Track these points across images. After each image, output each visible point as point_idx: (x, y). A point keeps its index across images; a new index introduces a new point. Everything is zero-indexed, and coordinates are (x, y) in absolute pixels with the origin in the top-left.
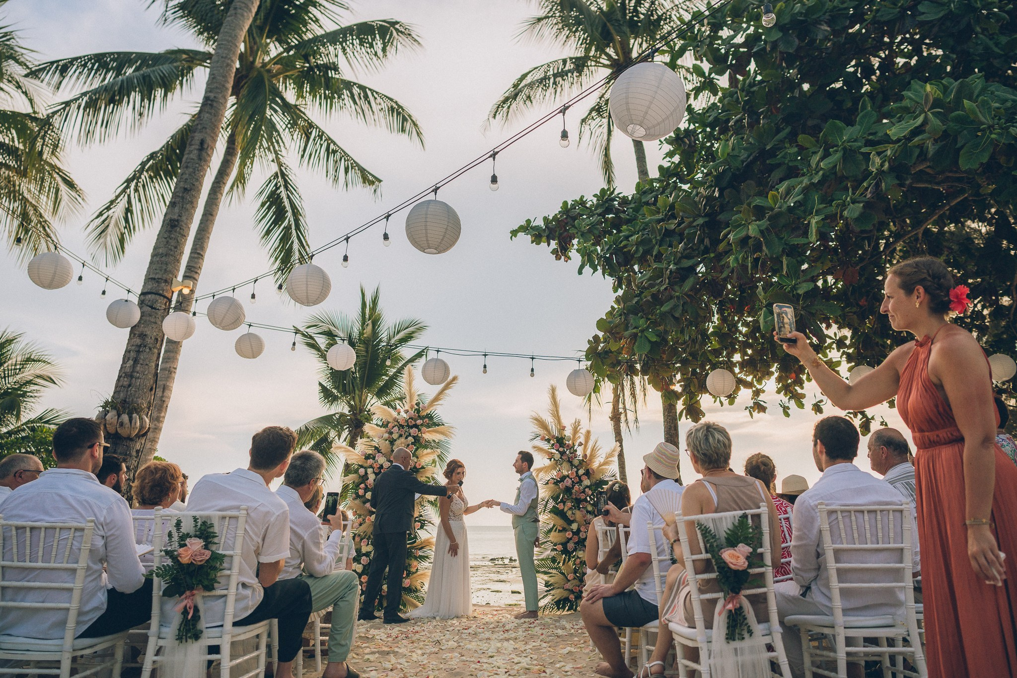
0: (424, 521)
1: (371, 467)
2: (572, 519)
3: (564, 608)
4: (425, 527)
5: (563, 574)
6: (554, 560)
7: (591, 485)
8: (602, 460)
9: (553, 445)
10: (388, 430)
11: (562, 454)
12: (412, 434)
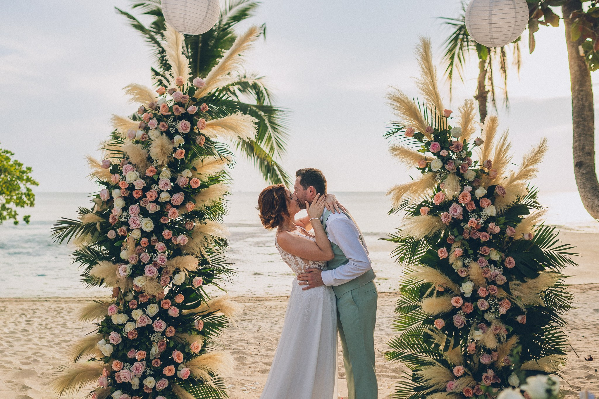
0: (212, 271)
1: (117, 187)
2: (463, 275)
4: (214, 281)
5: (444, 362)
6: (427, 338)
7: (498, 215)
8: (517, 170)
9: (428, 144)
10: (144, 125)
11: (444, 161)
12: (180, 131)
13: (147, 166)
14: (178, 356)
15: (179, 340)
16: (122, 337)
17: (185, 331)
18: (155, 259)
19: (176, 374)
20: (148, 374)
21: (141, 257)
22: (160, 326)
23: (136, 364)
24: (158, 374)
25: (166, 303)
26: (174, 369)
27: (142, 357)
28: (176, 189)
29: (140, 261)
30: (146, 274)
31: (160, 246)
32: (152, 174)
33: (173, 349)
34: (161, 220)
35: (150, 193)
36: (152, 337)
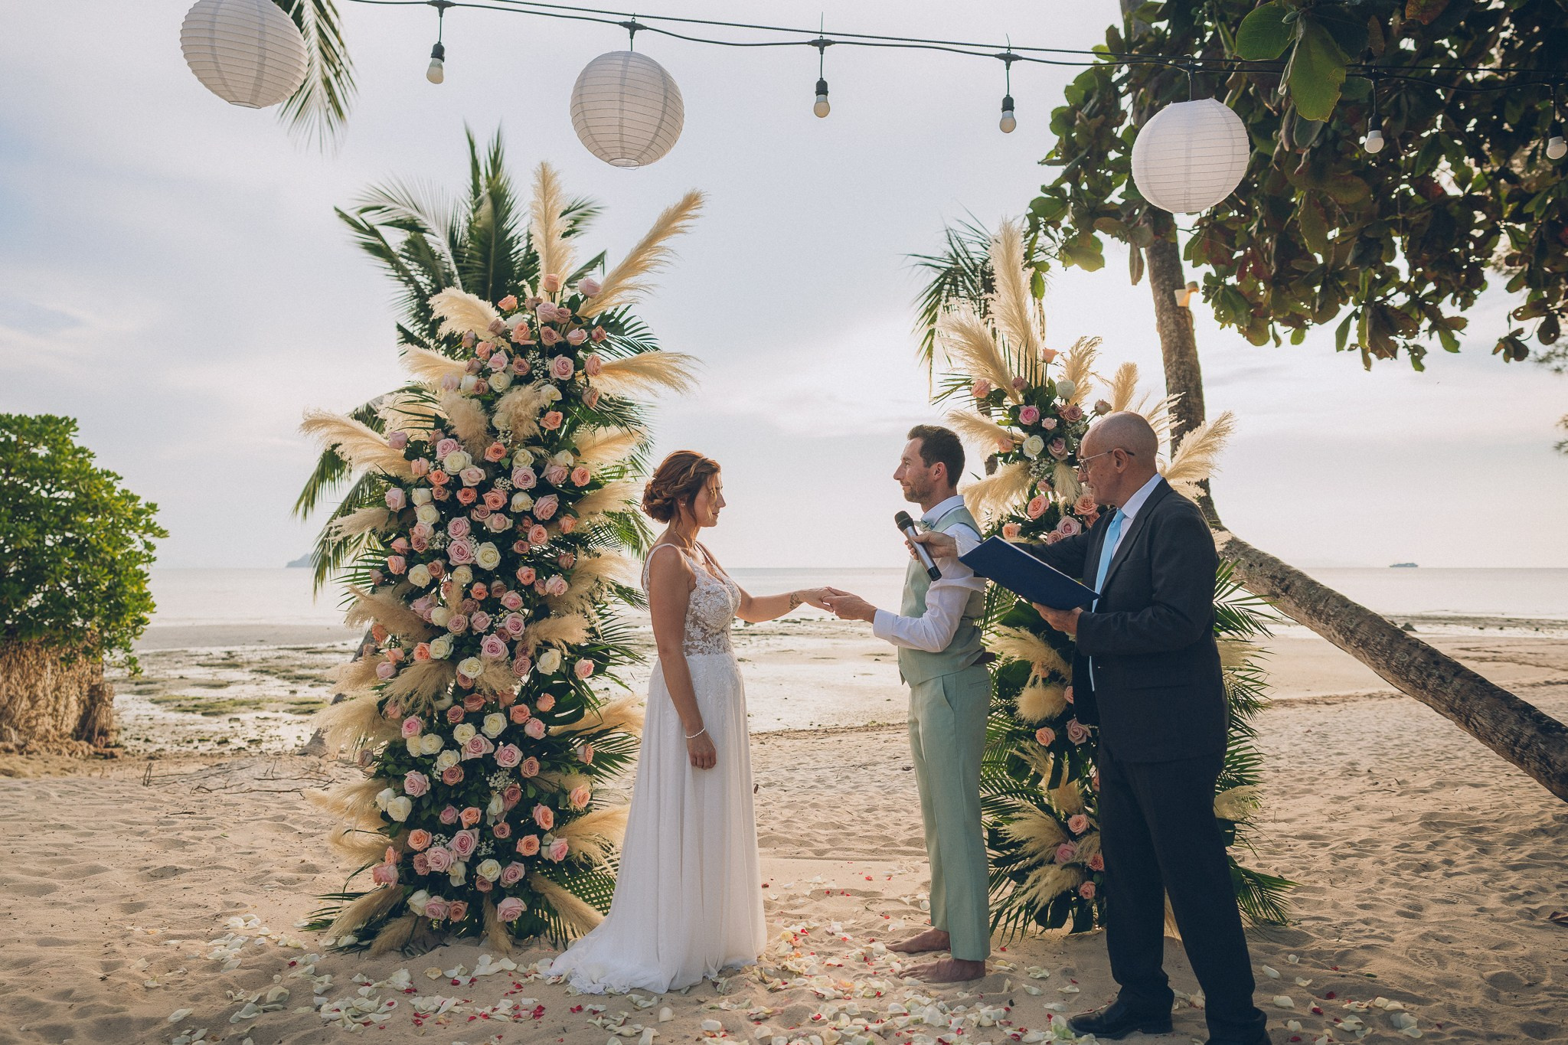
0: (606, 651)
1: (424, 483)
3: (1058, 923)
4: (609, 669)
9: (1015, 411)
10: (477, 365)
11: (1047, 439)
12: (554, 376)
13: (487, 442)
14: (545, 815)
15: (545, 786)
16: (431, 779)
17: (556, 767)
18: (501, 625)
19: (539, 852)
20: (483, 853)
21: (472, 621)
22: (510, 756)
23: (460, 834)
24: (505, 853)
25: (521, 711)
26: (538, 842)
27: (471, 820)
28: (542, 488)
29: (470, 629)
30: (485, 652)
31: (510, 598)
32: (499, 456)
33: (535, 802)
34: (515, 547)
35: (493, 494)
36: (493, 780)
